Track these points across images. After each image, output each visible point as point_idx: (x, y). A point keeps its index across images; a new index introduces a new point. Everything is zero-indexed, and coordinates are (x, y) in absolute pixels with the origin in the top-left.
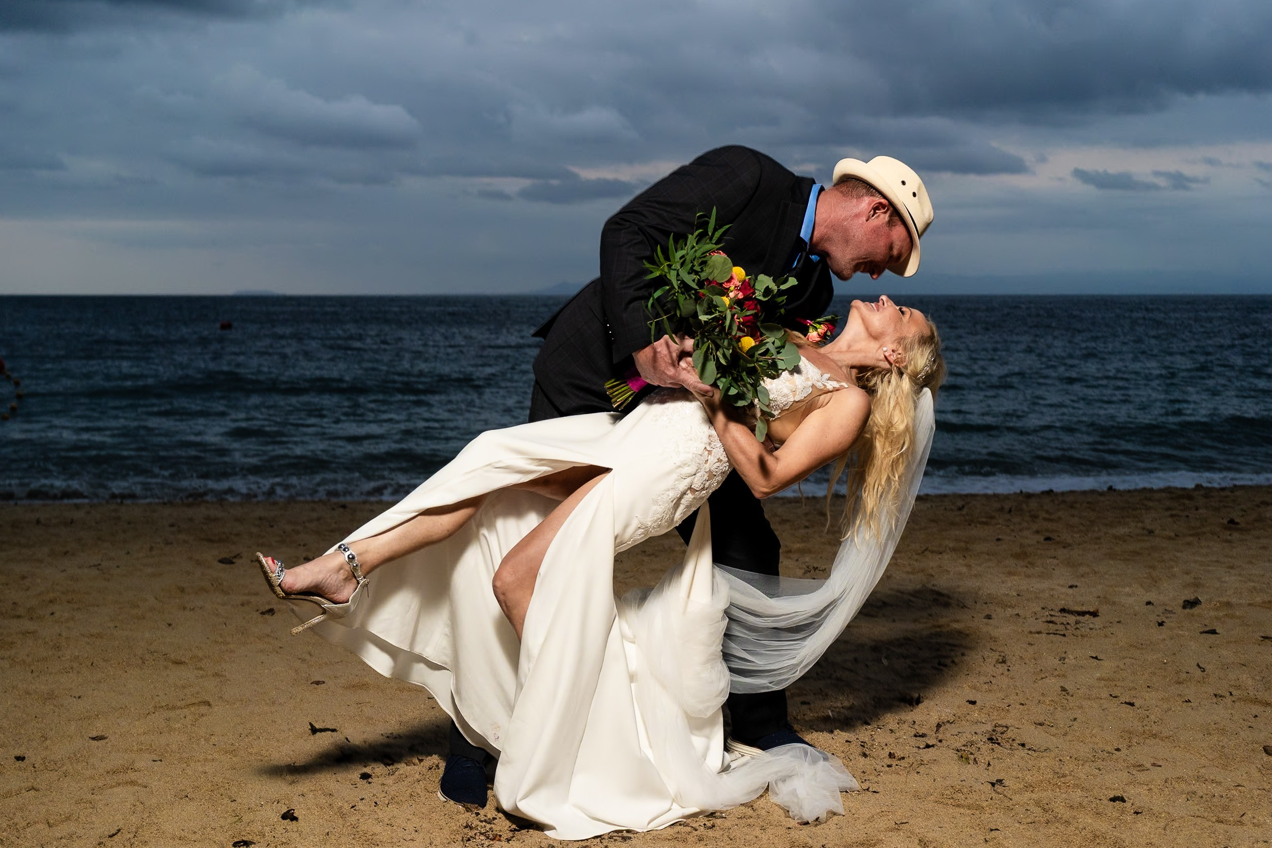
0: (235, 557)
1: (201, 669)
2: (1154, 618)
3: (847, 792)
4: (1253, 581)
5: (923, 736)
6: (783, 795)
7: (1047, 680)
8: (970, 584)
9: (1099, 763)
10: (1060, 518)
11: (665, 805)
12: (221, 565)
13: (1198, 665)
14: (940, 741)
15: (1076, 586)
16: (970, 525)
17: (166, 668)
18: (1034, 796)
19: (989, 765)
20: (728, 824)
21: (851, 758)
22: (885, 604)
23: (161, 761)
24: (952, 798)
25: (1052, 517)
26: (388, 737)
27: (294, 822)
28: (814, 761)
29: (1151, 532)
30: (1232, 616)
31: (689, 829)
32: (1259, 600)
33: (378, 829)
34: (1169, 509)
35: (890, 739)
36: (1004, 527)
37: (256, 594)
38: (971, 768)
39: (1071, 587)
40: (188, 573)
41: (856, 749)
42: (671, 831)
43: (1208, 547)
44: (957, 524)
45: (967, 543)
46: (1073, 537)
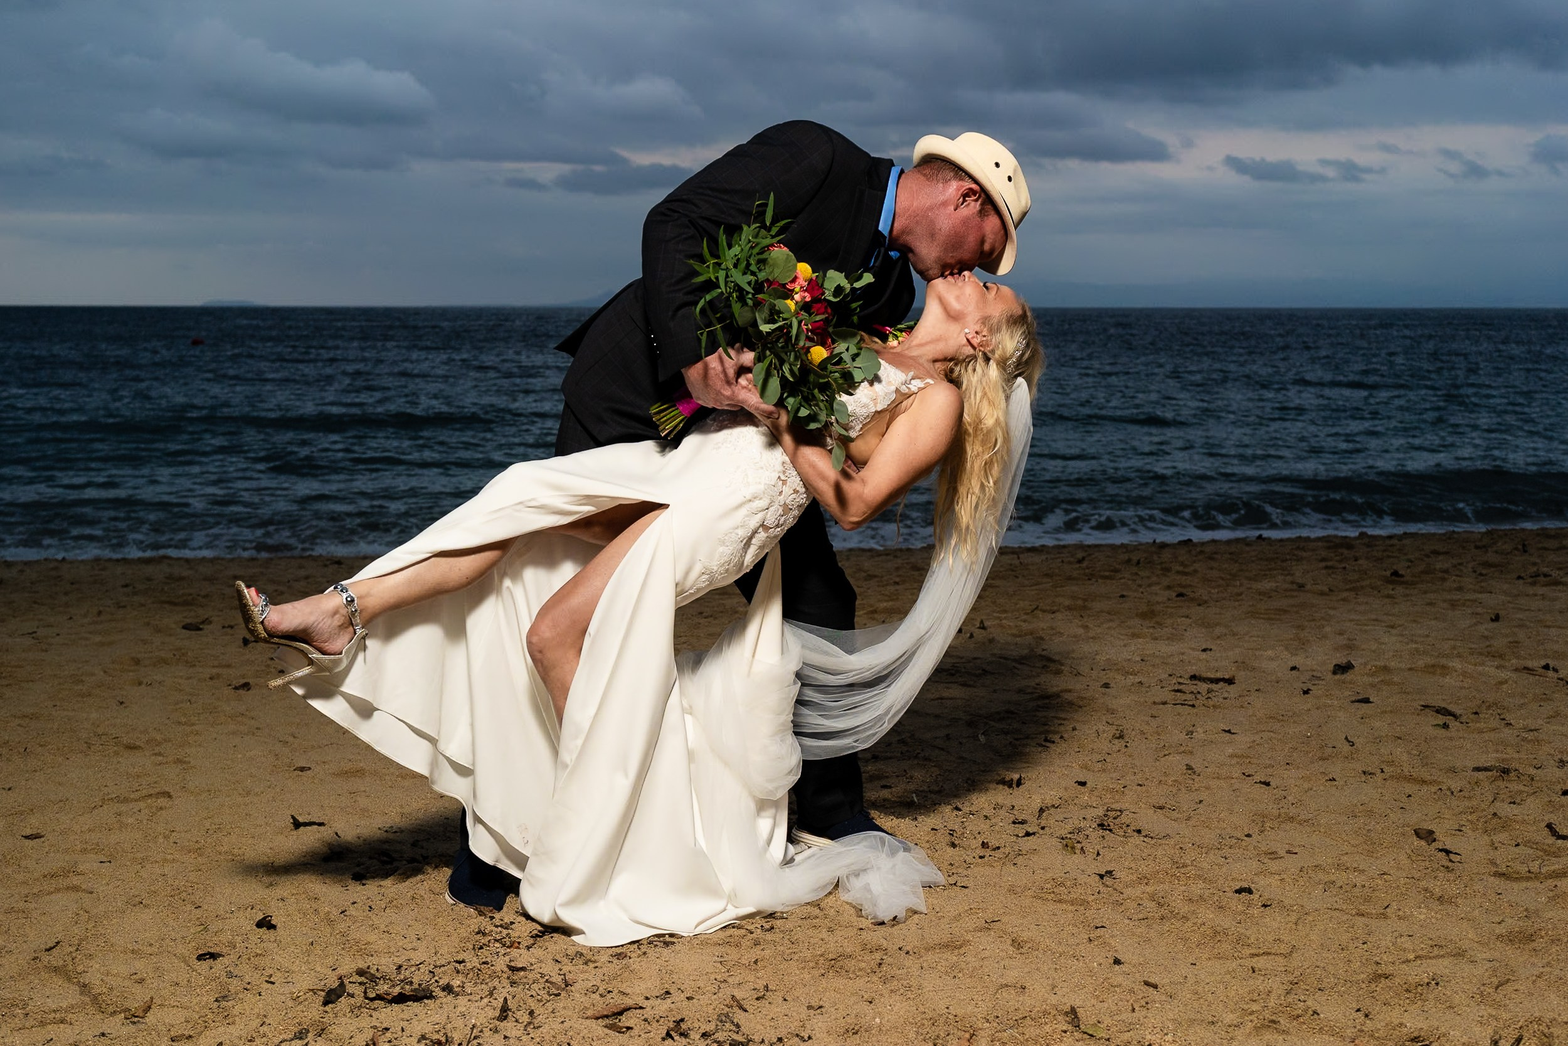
0: (203, 622)
1: (160, 754)
2: (1299, 686)
3: (930, 887)
4: (1416, 643)
5: (1023, 822)
6: (854, 892)
7: (1170, 758)
8: (1087, 648)
9: (1226, 851)
10: (1196, 571)
11: (719, 905)
12: (184, 631)
13: (1346, 738)
14: (1043, 828)
15: (1211, 650)
16: (1089, 579)
17: (116, 753)
18: (1149, 889)
19: (1098, 854)
20: (789, 925)
21: (937, 847)
22: (985, 672)
23: (110, 862)
24: (1053, 892)
25: (1186, 570)
26: (386, 831)
27: (272, 931)
28: (893, 853)
29: (1301, 586)
30: (1388, 683)
31: (743, 932)
32: (1421, 663)
33: (372, 937)
34: (1323, 560)
35: (984, 826)
36: (1130, 582)
37: (229, 666)
38: (1077, 858)
39: (1204, 650)
40: (144, 642)
41: (943, 838)
42: (722, 934)
43: (1367, 603)
44: (1074, 579)
45: (1085, 600)
46: (1210, 592)
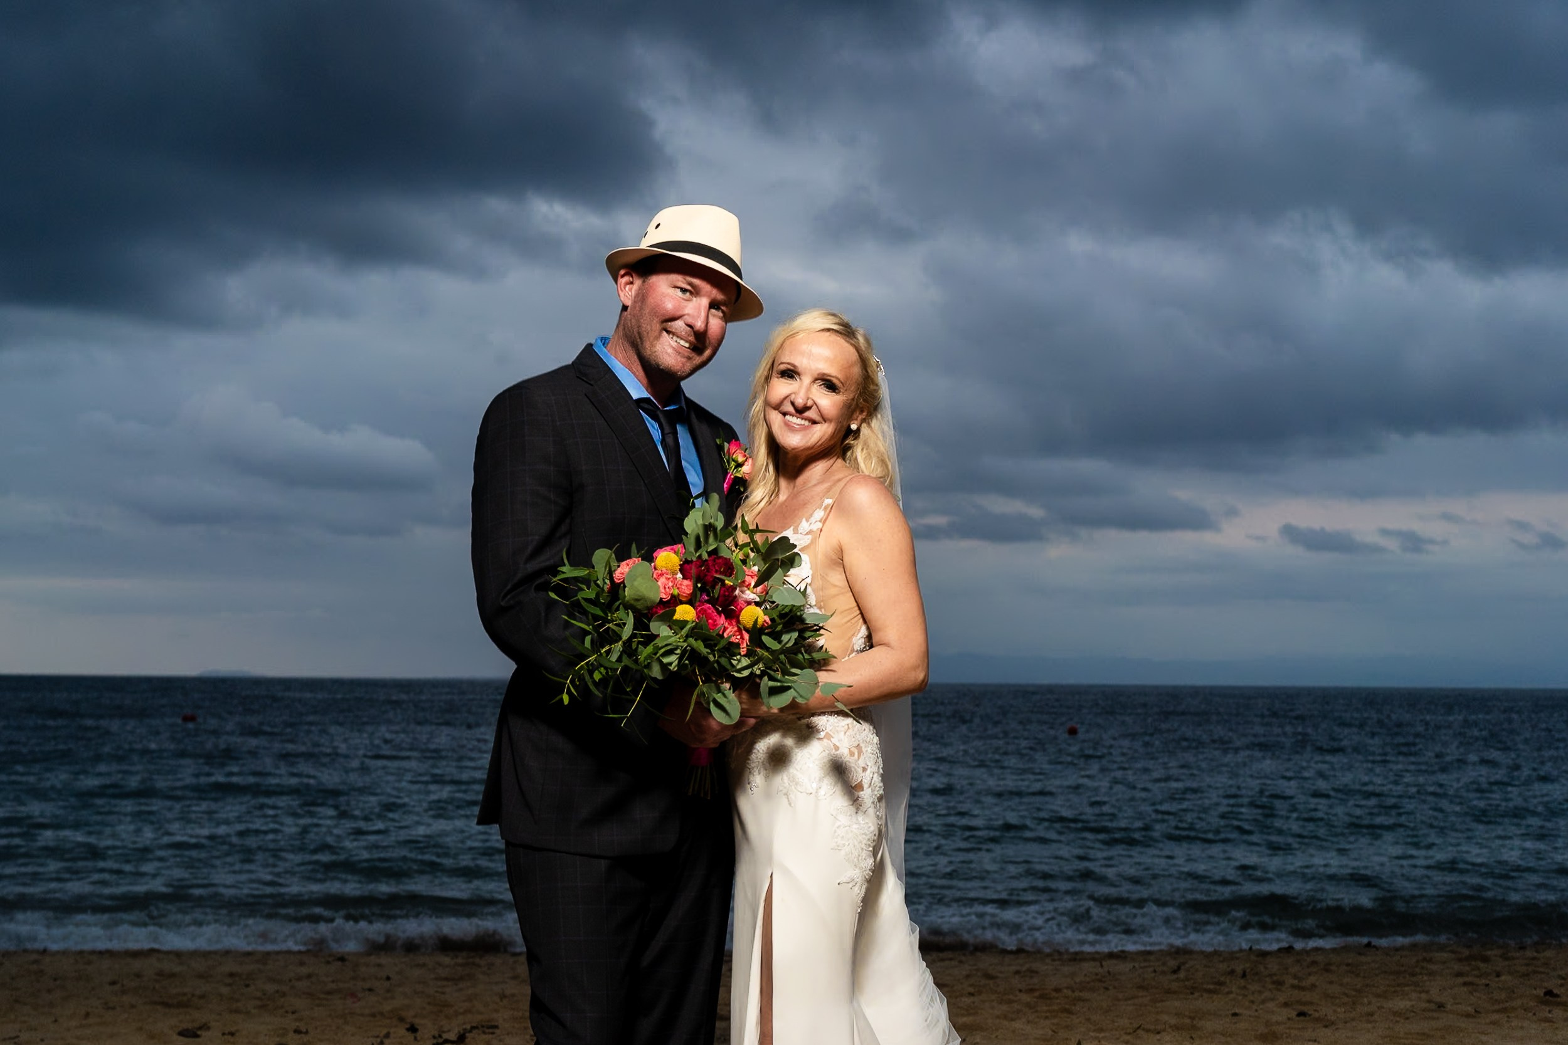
0: (200, 1028)
10: (1313, 986)
12: (181, 1038)
16: (1192, 993)
25: (1303, 984)
29: (1441, 1006)
34: (1459, 974)
36: (1240, 997)
43: (1522, 1028)
44: (1175, 992)
45: (1192, 1018)
46: (1335, 1011)
